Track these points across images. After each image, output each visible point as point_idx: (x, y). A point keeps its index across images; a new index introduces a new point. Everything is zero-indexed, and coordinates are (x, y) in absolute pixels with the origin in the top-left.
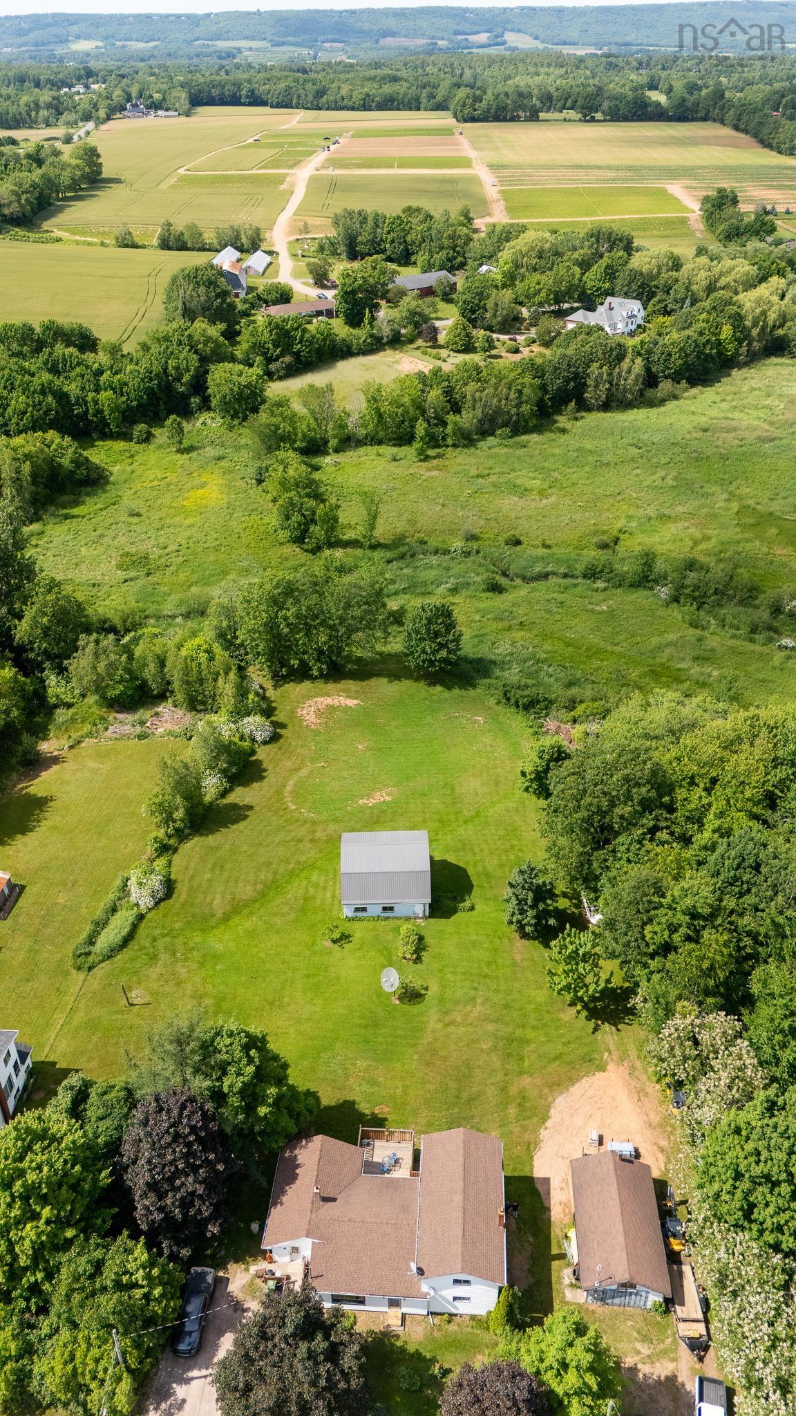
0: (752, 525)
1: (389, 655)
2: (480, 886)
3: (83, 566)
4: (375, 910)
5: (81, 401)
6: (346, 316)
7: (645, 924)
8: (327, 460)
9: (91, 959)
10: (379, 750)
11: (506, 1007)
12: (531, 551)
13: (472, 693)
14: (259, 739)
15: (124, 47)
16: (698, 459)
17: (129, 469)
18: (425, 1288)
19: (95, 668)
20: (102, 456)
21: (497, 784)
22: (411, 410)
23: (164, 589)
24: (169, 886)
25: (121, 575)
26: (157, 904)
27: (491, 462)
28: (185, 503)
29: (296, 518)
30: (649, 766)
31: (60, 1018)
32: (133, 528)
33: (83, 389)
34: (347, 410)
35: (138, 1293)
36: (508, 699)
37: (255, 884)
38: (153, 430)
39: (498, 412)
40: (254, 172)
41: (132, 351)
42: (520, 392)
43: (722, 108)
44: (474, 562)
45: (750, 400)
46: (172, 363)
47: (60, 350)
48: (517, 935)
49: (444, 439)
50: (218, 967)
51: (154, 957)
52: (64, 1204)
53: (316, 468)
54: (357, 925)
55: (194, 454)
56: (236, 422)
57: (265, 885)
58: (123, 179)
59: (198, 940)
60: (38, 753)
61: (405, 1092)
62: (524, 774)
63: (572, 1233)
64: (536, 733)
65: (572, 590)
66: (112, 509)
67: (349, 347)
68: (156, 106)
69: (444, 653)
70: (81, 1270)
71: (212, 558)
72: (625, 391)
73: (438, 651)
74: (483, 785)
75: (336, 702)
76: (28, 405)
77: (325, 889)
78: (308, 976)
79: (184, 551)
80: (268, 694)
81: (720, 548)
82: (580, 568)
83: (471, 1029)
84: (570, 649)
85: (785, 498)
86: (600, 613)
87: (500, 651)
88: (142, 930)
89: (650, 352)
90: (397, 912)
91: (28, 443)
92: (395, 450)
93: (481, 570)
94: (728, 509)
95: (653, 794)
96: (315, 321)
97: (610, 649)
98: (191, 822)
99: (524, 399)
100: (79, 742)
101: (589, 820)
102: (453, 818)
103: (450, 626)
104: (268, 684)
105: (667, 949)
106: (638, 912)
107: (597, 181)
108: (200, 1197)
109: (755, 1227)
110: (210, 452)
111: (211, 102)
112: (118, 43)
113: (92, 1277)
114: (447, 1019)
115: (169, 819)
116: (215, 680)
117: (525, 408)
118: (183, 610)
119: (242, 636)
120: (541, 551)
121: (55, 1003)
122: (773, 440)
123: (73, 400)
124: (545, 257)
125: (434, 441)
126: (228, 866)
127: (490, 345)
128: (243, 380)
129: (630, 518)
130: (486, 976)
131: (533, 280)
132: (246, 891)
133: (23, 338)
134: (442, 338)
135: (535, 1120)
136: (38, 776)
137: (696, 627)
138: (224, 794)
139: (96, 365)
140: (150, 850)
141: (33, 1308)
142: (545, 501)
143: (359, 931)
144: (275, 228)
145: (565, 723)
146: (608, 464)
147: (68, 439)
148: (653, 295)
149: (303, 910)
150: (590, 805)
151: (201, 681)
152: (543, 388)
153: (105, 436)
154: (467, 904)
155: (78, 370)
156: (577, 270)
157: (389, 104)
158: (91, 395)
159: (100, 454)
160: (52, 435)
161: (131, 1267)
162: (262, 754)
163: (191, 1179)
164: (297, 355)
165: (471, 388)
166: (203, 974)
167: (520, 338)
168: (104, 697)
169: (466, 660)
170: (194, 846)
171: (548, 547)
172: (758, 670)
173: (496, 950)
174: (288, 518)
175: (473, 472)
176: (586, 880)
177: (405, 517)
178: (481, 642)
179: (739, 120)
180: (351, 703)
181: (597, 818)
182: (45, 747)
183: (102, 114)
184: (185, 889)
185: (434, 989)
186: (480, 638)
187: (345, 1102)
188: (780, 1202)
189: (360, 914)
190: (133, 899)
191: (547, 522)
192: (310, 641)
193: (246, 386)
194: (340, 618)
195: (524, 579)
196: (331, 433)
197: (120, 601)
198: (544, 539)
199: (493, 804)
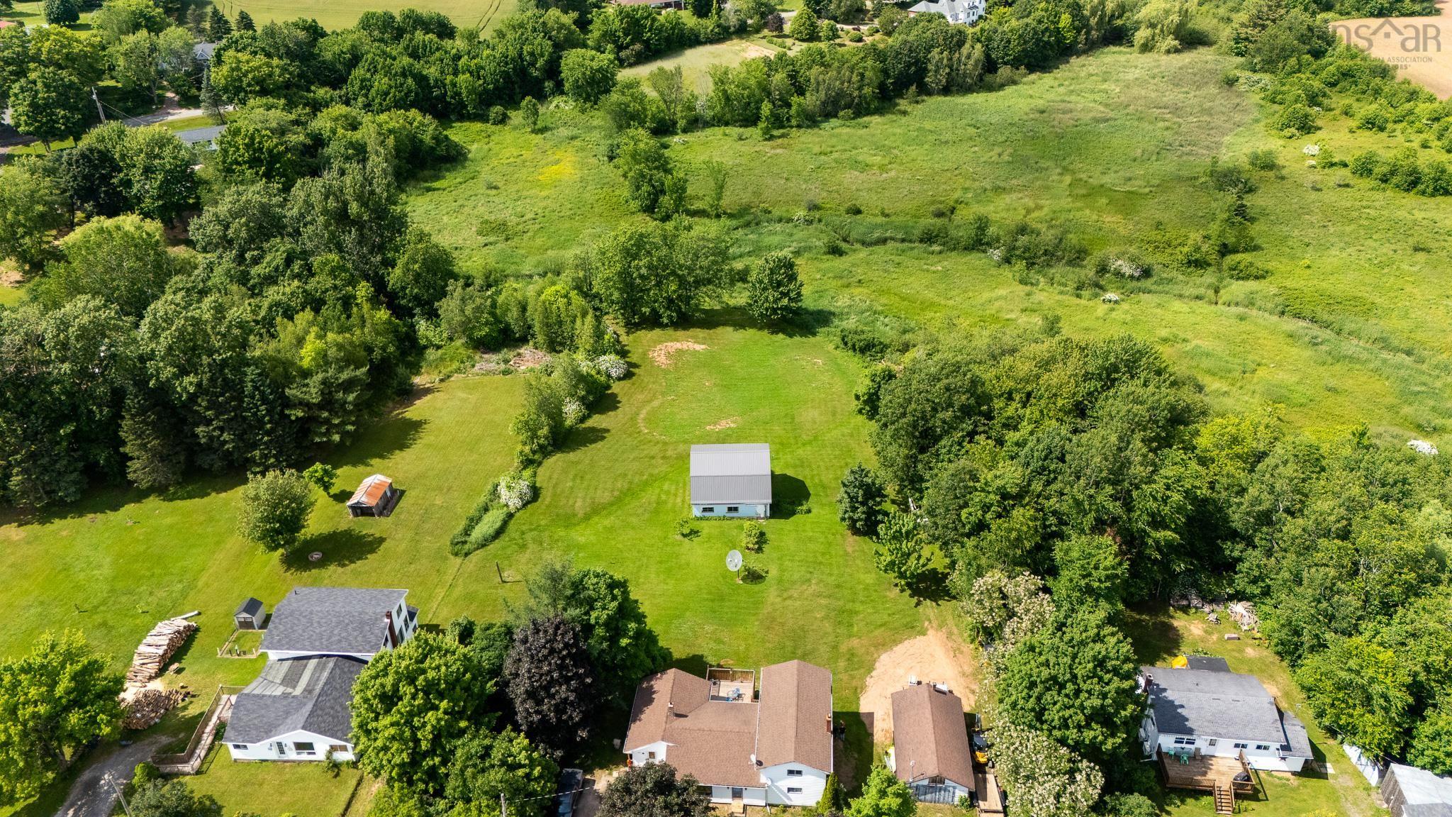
0: (1084, 196)
1: (736, 307)
2: (816, 495)
3: (445, 232)
4: (721, 511)
5: (440, 83)
6: (694, 7)
7: (961, 507)
8: (676, 139)
9: (467, 547)
10: (725, 386)
11: (838, 586)
12: (867, 219)
13: (812, 339)
14: (614, 375)
16: (1033, 138)
17: (486, 147)
18: (763, 779)
19: (462, 311)
20: (462, 136)
21: (834, 414)
22: (757, 92)
23: (523, 252)
24: (535, 493)
25: (482, 240)
26: (524, 505)
27: (834, 141)
28: (540, 177)
29: (646, 188)
30: (969, 376)
31: (440, 592)
32: (491, 199)
33: (442, 72)
34: (696, 93)
35: (521, 772)
36: (846, 344)
37: (612, 491)
38: (508, 112)
39: (840, 94)
41: (488, 38)
42: (862, 75)
44: (816, 228)
45: (1089, 85)
46: (527, 48)
47: (419, 35)
48: (849, 532)
49: (788, 120)
50: (581, 555)
51: (523, 547)
52: (459, 700)
53: (666, 146)
54: (704, 523)
55: (548, 134)
56: (588, 105)
57: (621, 492)
59: (562, 534)
60: (412, 385)
61: (747, 649)
62: (857, 398)
63: (892, 751)
65: (909, 253)
66: (471, 183)
67: (697, 36)
69: (785, 301)
70: (473, 751)
71: (567, 225)
72: (965, 75)
73: (780, 299)
74: (821, 414)
75: (685, 347)
76: (391, 87)
77: (675, 495)
78: (661, 562)
79: (540, 219)
80: (621, 339)
81: (1051, 215)
82: (917, 233)
83: (806, 603)
84: (905, 303)
85: (1116, 172)
86: (934, 272)
87: (839, 304)
88: (512, 525)
89: (989, 39)
90: (741, 512)
91: (394, 119)
92: (742, 130)
93: (822, 236)
94: (1061, 182)
95: (972, 401)
96: (663, 12)
97: (943, 302)
98: (554, 440)
99: (866, 81)
100: (449, 377)
101: (915, 426)
102: (792, 441)
103: (792, 278)
104: (622, 331)
105: (981, 527)
106: (956, 497)
108: (572, 704)
109: (1045, 727)
110: (564, 132)
113: (483, 758)
114: (785, 595)
115: (534, 436)
116: (574, 322)
117: (867, 90)
118: (541, 270)
119: (597, 285)
120: (880, 220)
121: (436, 581)
122: (1107, 120)
123: (432, 83)
125: (779, 122)
126: (588, 477)
127: (834, 34)
128: (595, 65)
129: (966, 190)
130: (821, 563)
132: (605, 497)
133: (384, 27)
134: (787, 28)
135: (862, 671)
136: (412, 404)
137: (1026, 284)
138: (583, 419)
139: (454, 51)
140: (516, 462)
141: (431, 790)
142: (885, 175)
143: (706, 528)
146: (947, 142)
147: (429, 117)
149: (656, 512)
150: (915, 410)
151: (560, 323)
152: (885, 72)
153: (463, 118)
154: (805, 508)
155: (437, 54)
158: (449, 78)
159: (458, 133)
160: (413, 113)
161: (514, 750)
162: (616, 388)
163: (564, 687)
164: (647, 43)
165: (816, 70)
167: (864, 28)
168: (470, 338)
169: (806, 311)
170: (556, 462)
171: (887, 216)
172: (1081, 320)
173: (830, 544)
174: (638, 188)
175: (816, 149)
176: (912, 482)
177: (750, 189)
178: (821, 297)
180: (698, 347)
181: (921, 423)
182: (417, 380)
184: (549, 494)
185: (774, 573)
186: (820, 293)
187: (694, 656)
188: (1066, 700)
189: (707, 514)
190: (503, 501)
191: (887, 194)
192: (661, 290)
193: (598, 71)
194: (688, 268)
195: (864, 243)
196: (679, 115)
197: (482, 262)
198: (883, 209)
199: (829, 430)
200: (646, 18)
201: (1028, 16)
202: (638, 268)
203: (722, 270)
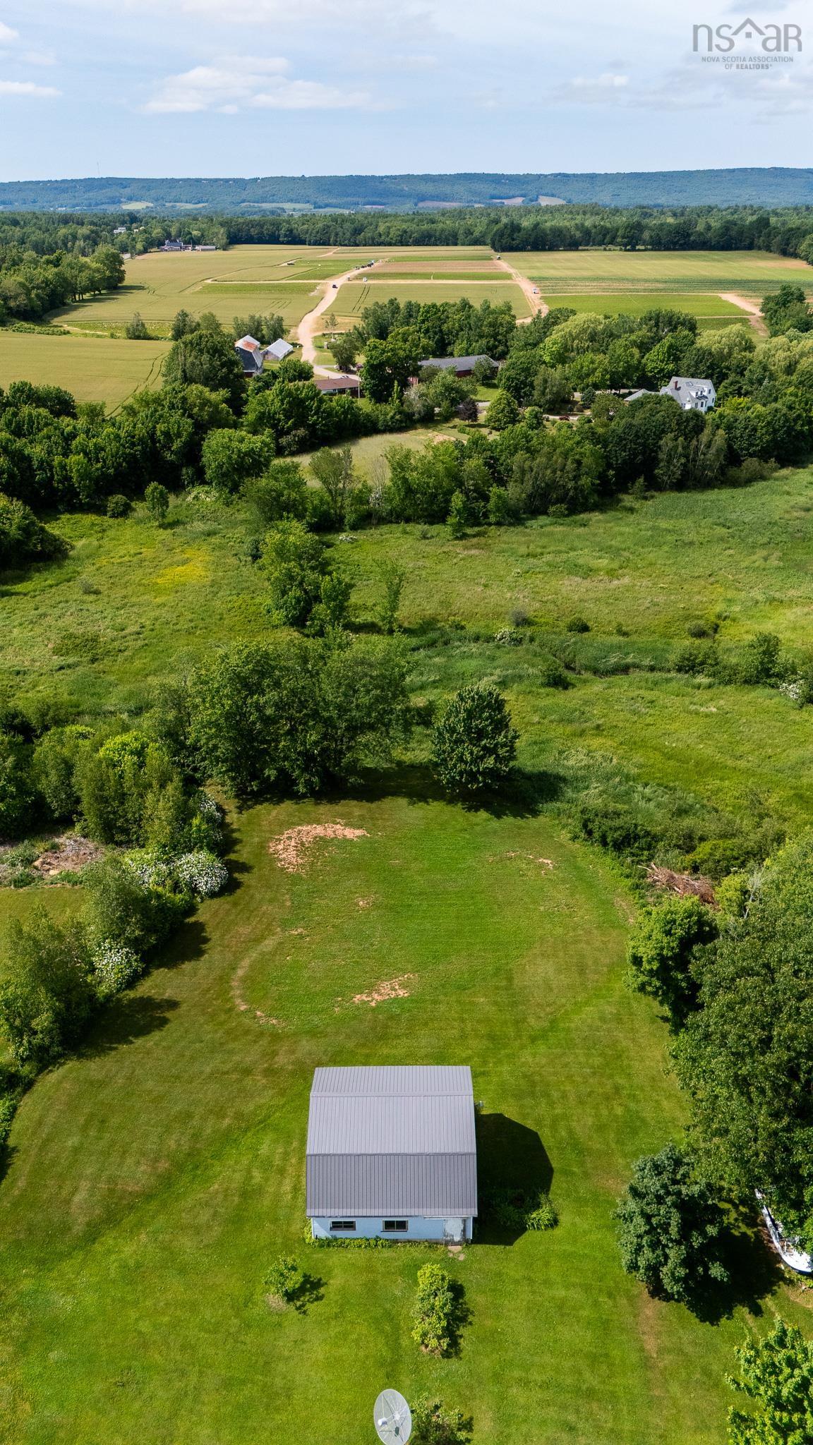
1: (412, 766)
2: (567, 1173)
4: (370, 1228)
5: (46, 465)
6: (372, 393)
8: (342, 536)
10: (391, 908)
12: (601, 638)
13: (533, 822)
14: (203, 888)
15: (173, 207)
17: (96, 543)
20: (67, 530)
21: (582, 970)
22: (446, 480)
23: (112, 678)
25: (57, 661)
27: (544, 541)
28: (159, 581)
29: (295, 592)
32: (85, 607)
33: (49, 453)
34: (369, 483)
36: (590, 833)
37: (156, 1160)
38: (133, 504)
39: (552, 485)
40: (284, 282)
41: (115, 414)
42: (579, 463)
43: (769, 234)
44: (527, 650)
46: (161, 427)
47: (28, 410)
48: (648, 1295)
49: (486, 515)
50: (53, 1356)
53: (327, 545)
54: (335, 1259)
55: (179, 530)
56: (234, 496)
57: (174, 1163)
58: (146, 286)
59: (27, 1285)
62: (637, 961)
64: (637, 886)
65: (664, 687)
66: (63, 587)
67: (374, 424)
68: (194, 242)
69: (490, 762)
72: (704, 468)
73: (482, 758)
74: (559, 971)
75: (330, 833)
77: (282, 1171)
78: (228, 1384)
79: (146, 634)
80: (228, 819)
82: (673, 658)
84: (672, 763)
86: (707, 716)
87: (571, 763)
90: (413, 1231)
92: (426, 527)
93: (538, 660)
97: (729, 763)
99: (584, 470)
102: (511, 1031)
103: (501, 724)
104: (231, 805)
107: (645, 290)
110: (199, 526)
111: (250, 240)
112: (167, 204)
115: (23, 1029)
116: (144, 796)
117: (585, 481)
118: (131, 705)
119: (193, 733)
120: (617, 639)
123: (35, 464)
124: (598, 339)
125: (473, 517)
126: (114, 1121)
127: (539, 423)
128: (244, 447)
129: (730, 601)
130: (590, 1394)
131: (585, 360)
132: (137, 1175)
134: (482, 417)
138: (132, 981)
139: (69, 429)
142: (616, 582)
144: (301, 325)
145: (682, 870)
146: (691, 543)
147: (18, 503)
148: (725, 376)
149: (237, 1221)
152: (606, 460)
153: (74, 508)
154: (543, 1214)
155: (46, 432)
156: (636, 351)
157: (425, 239)
158: (58, 459)
159: (60, 528)
162: (205, 913)
164: (312, 428)
165: (520, 456)
166: (19, 1374)
167: (573, 418)
169: (523, 774)
171: (625, 634)
173: (605, 1326)
174: (284, 593)
175: (523, 550)
177: (436, 598)
178: (542, 751)
179: (787, 244)
180: (351, 833)
183: (139, 246)
184: (27, 1168)
185: (485, 1429)
186: (542, 746)
189: (341, 1234)
191: (622, 605)
192: (294, 740)
193: (247, 454)
194: (339, 707)
195: (596, 672)
196: (348, 509)
197: (51, 692)
198: (620, 625)
199: (578, 1007)
200: (312, 399)
201: (776, 400)
202: (259, 708)
203: (391, 712)
